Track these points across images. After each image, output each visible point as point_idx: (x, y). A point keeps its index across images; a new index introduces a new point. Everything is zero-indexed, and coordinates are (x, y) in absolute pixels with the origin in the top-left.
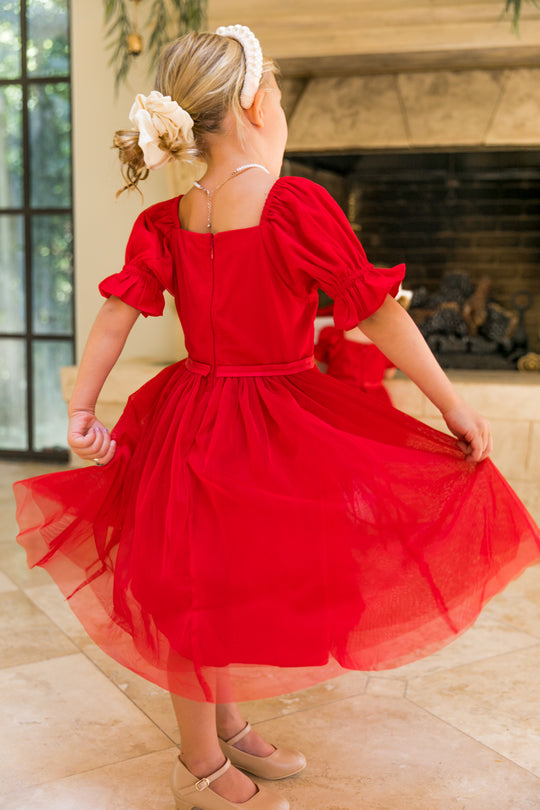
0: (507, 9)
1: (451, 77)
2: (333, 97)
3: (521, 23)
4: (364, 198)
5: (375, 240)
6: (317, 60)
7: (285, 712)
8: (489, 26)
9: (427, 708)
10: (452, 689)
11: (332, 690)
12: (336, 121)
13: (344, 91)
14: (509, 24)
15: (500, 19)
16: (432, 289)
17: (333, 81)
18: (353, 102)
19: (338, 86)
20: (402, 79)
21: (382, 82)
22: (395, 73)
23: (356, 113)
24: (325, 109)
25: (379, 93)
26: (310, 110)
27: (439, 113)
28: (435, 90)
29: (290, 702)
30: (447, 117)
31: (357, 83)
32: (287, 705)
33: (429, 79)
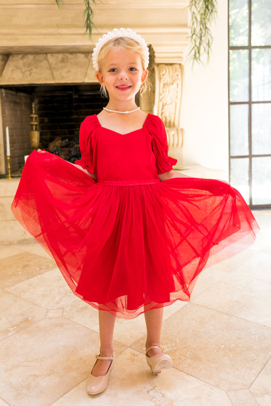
0: (87, 30)
1: (69, 56)
2: (21, 63)
3: (92, 36)
4: (40, 103)
5: (46, 120)
6: (12, 47)
7: (10, 334)
8: (81, 36)
9: (72, 320)
10: (82, 309)
11: (31, 320)
12: (23, 73)
13: (25, 60)
14: (88, 36)
15: (85, 34)
16: (70, 139)
17: (20, 56)
18: (29, 65)
19: (22, 58)
20: (49, 56)
21: (41, 57)
22: (46, 54)
23: (31, 69)
24: (18, 68)
25: (41, 61)
26: (11, 68)
27: (66, 70)
28: (63, 61)
29: (12, 329)
30: (69, 71)
31: (31, 57)
32: (11, 331)
33: (60, 56)
